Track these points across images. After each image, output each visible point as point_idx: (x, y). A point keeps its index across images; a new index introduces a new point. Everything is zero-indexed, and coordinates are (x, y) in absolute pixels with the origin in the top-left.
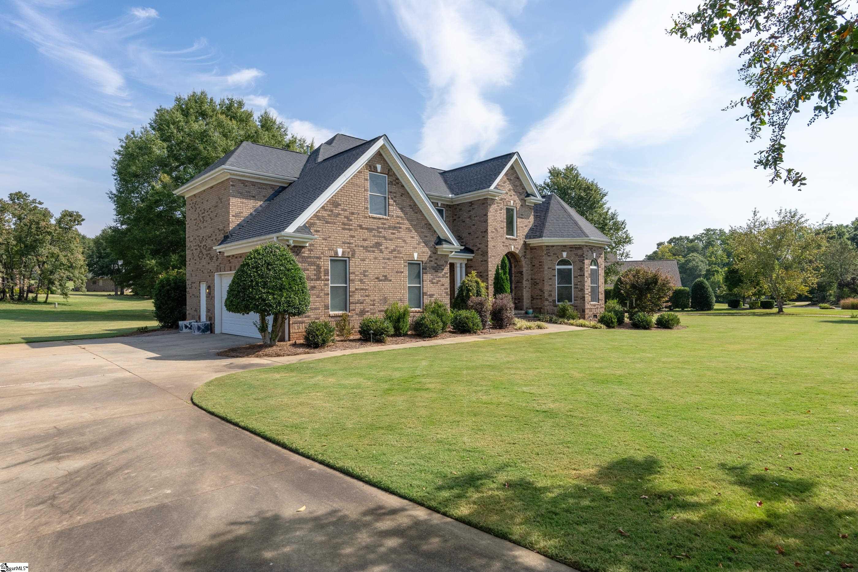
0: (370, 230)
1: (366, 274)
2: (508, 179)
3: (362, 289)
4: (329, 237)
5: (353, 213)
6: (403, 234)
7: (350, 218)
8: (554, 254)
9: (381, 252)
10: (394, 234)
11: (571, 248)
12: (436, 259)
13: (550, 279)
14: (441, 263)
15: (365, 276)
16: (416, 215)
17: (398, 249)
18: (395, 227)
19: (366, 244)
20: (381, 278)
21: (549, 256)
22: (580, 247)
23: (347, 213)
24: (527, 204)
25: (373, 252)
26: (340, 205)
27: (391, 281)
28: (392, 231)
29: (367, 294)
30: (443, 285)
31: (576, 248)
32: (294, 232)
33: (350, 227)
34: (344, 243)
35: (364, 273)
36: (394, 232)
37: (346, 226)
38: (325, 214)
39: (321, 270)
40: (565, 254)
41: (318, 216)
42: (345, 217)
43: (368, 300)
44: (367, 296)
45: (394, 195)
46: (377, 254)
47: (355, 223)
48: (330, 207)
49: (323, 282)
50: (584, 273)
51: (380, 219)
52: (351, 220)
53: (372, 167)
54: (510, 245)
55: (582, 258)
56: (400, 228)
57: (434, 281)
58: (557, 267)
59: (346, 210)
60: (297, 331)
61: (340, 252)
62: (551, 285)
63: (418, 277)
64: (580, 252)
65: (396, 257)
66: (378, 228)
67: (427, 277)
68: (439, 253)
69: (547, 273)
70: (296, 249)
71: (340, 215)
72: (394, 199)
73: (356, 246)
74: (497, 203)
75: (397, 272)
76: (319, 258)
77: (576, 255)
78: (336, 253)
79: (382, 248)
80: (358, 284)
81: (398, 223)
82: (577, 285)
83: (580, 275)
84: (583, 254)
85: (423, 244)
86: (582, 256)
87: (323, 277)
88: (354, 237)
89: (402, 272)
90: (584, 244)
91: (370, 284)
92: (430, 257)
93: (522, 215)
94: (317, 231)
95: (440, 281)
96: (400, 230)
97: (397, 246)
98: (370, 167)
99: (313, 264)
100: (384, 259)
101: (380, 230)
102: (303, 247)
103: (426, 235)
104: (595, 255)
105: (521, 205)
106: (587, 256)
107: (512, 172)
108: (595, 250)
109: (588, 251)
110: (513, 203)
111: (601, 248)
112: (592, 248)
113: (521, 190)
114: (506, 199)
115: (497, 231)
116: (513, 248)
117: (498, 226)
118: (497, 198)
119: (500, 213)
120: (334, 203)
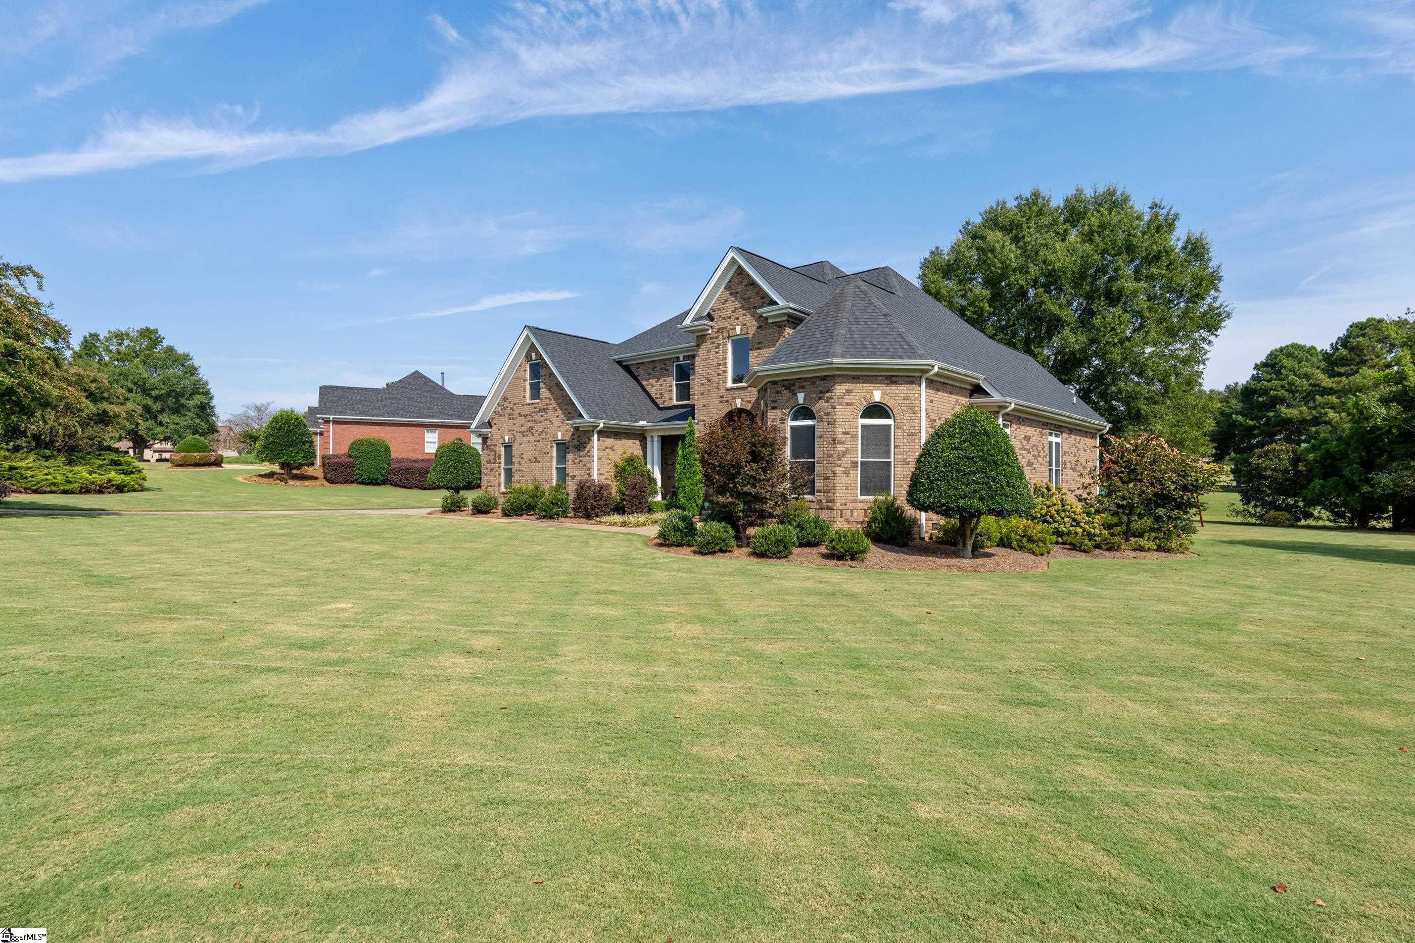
0: (525, 416)
2: (731, 294)
3: (519, 470)
4: (501, 428)
5: (515, 404)
6: (550, 414)
7: (514, 408)
9: (533, 435)
10: (542, 416)
14: (584, 441)
15: (521, 458)
16: (561, 392)
17: (546, 430)
18: (544, 409)
19: (523, 429)
20: (532, 460)
23: (511, 405)
25: (528, 436)
26: (508, 399)
27: (539, 462)
29: (522, 474)
30: (585, 465)
32: (476, 428)
33: (514, 417)
34: (509, 431)
35: (521, 456)
36: (543, 414)
37: (510, 416)
38: (499, 409)
39: (497, 455)
41: (496, 412)
42: (511, 409)
43: (522, 480)
44: (521, 476)
45: (544, 379)
46: (530, 438)
47: (517, 412)
48: (503, 403)
49: (499, 465)
51: (534, 404)
52: (514, 410)
54: (734, 398)
56: (548, 409)
57: (576, 461)
59: (510, 403)
61: (507, 439)
63: (563, 457)
65: (545, 439)
66: (532, 413)
67: (570, 457)
71: (507, 407)
72: (545, 384)
73: (517, 432)
75: (546, 454)
76: (496, 446)
79: (534, 431)
80: (517, 466)
81: (547, 405)
85: (567, 422)
87: (497, 461)
88: (515, 424)
89: (551, 454)
91: (525, 465)
92: (573, 435)
93: (759, 343)
94: (494, 424)
95: (581, 461)
96: (547, 411)
97: (545, 428)
98: (528, 358)
99: (492, 451)
100: (535, 441)
102: (487, 439)
103: (570, 411)
104: (801, 397)
105: (758, 328)
106: (775, 402)
107: (740, 278)
108: (803, 387)
109: (778, 392)
110: (741, 329)
111: (824, 378)
112: (794, 385)
113: (756, 301)
114: (725, 328)
115: (709, 381)
116: (739, 403)
117: (712, 373)
118: (710, 332)
119: (716, 353)
120: (505, 399)
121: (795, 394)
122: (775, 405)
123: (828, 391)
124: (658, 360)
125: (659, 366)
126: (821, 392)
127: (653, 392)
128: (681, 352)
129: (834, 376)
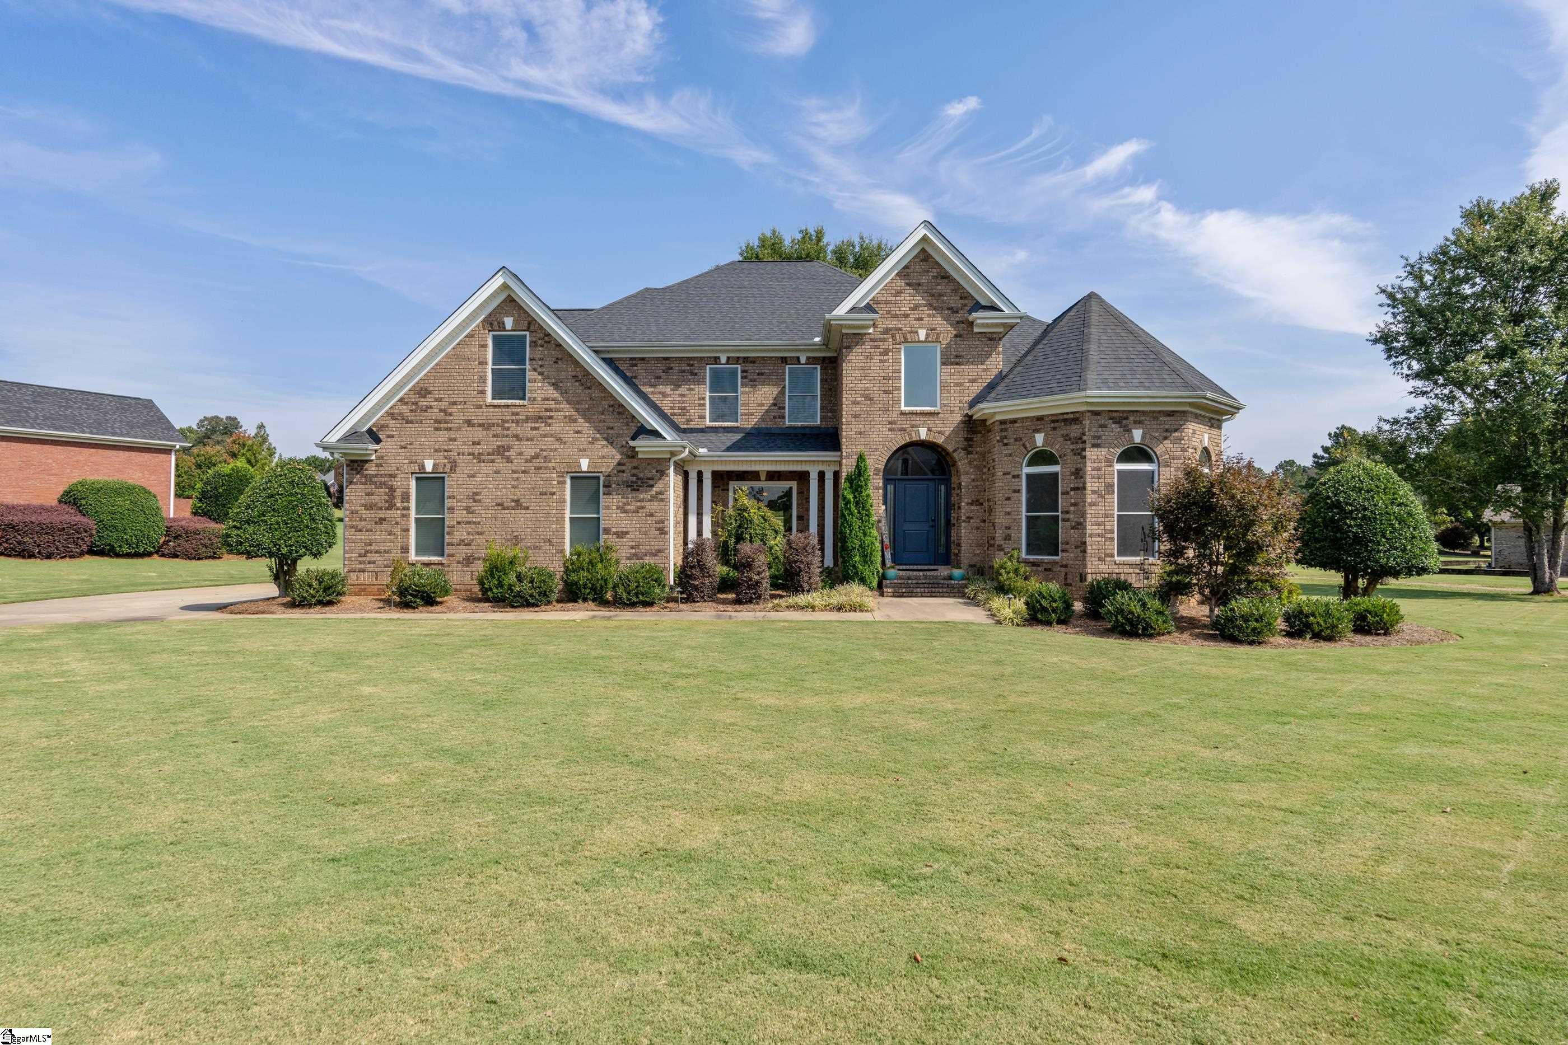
0: (486, 426)
1: (477, 497)
2: (908, 284)
3: (469, 523)
4: (411, 444)
5: (455, 403)
6: (556, 427)
7: (449, 411)
8: (1016, 440)
9: (509, 460)
10: (536, 429)
11: (1053, 421)
12: (635, 468)
13: (1008, 499)
14: (649, 475)
15: (475, 501)
16: (587, 391)
17: (545, 454)
18: (540, 418)
19: (477, 449)
20: (506, 504)
21: (1006, 444)
22: (1074, 419)
23: (443, 405)
24: (976, 330)
25: (493, 461)
26: (430, 393)
27: (528, 508)
28: (533, 425)
29: (480, 530)
30: (652, 515)
31: (1065, 420)
32: (338, 441)
33: (449, 425)
34: (436, 451)
35: (474, 497)
36: (537, 425)
37: (439, 425)
38: (405, 409)
39: (396, 494)
40: (1039, 439)
41: (392, 414)
42: (441, 410)
43: (480, 539)
44: (478, 533)
45: (540, 363)
46: (500, 463)
47: (458, 417)
48: (414, 398)
49: (399, 512)
50: (1085, 484)
51: (508, 406)
52: (451, 415)
53: (495, 323)
54: (917, 426)
55: (1080, 446)
56: (551, 417)
57: (628, 507)
58: (1027, 470)
59: (440, 400)
60: (356, 582)
61: (429, 465)
62: (1009, 514)
63: (594, 501)
64: (1074, 431)
65: (540, 468)
66: (504, 421)
67: (613, 501)
68: (640, 456)
69: (1000, 486)
70: (356, 465)
71: (431, 407)
72: (540, 370)
73: (459, 454)
74: (872, 340)
75: (541, 494)
76: (392, 476)
77: (1067, 437)
78: (422, 467)
79: (512, 453)
80: (461, 515)
81: (547, 410)
82: (1067, 512)
83: (1073, 489)
84: (1084, 434)
85: (605, 443)
86: (1080, 440)
87: (399, 505)
88: (455, 440)
89: (554, 494)
90: (1084, 408)
91: (484, 514)
93: (958, 357)
94: (389, 436)
95: (643, 508)
96: (550, 421)
97: (542, 450)
98: (491, 324)
99: (383, 484)
100: (514, 472)
101: (507, 425)
102: (367, 461)
103: (611, 425)
104: (1137, 435)
105: (956, 336)
106: (1099, 438)
107: (924, 266)
108: (1140, 422)
109: (1101, 426)
110: (927, 335)
111: (1171, 414)
112: (1126, 418)
113: (955, 302)
114: (900, 329)
115: (871, 399)
116: (923, 434)
117: (876, 390)
118: (871, 330)
119: (881, 361)
120: (422, 391)
121: (1129, 431)
122: (1099, 441)
123: (1176, 430)
124: (676, 358)
125: (676, 366)
126: (1167, 431)
127: (666, 405)
128: (725, 351)
129: (1184, 412)
